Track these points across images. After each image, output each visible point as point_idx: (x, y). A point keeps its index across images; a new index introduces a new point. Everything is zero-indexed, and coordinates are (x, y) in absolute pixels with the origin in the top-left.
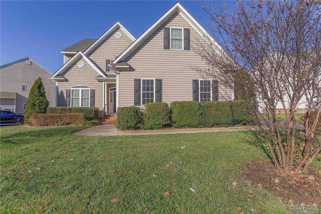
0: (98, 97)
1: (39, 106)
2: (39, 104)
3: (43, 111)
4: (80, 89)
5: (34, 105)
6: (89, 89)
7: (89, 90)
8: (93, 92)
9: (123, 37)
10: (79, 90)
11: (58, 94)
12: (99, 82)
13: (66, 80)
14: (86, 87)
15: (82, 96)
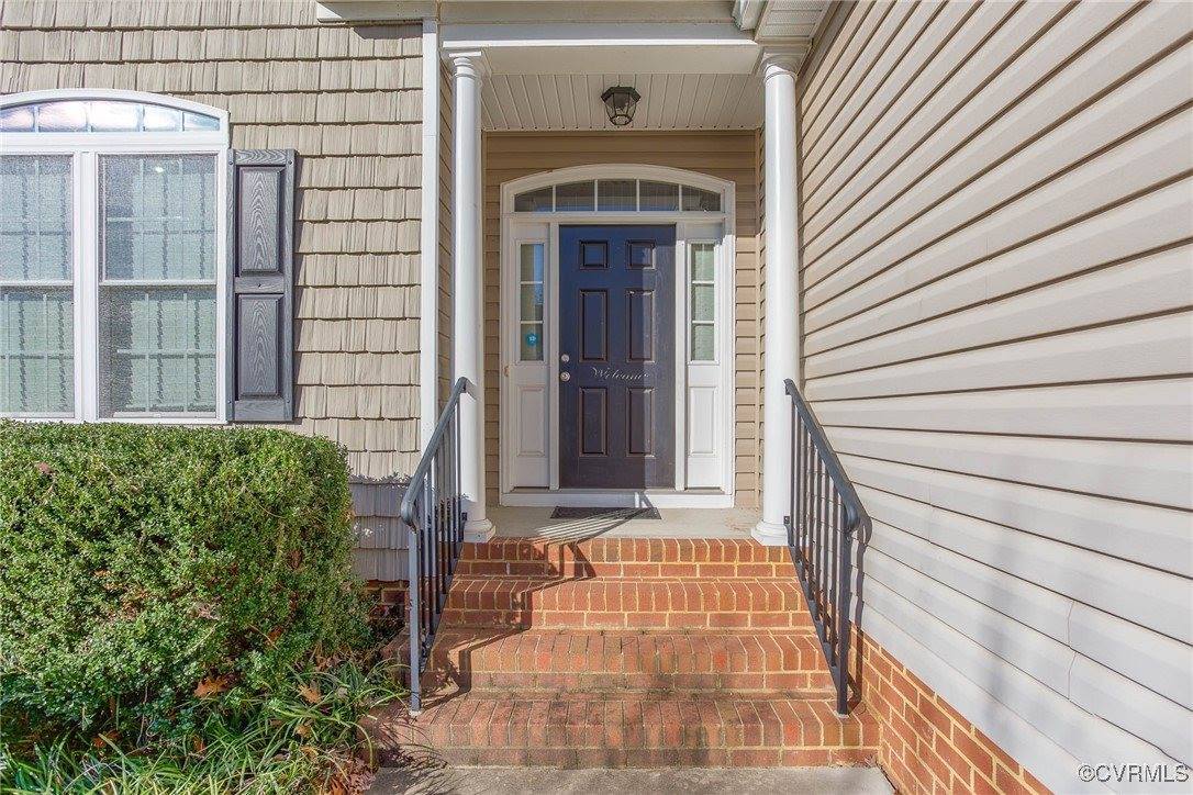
4: (86, 150)
6: (214, 143)
12: (367, 28)
15: (112, 260)
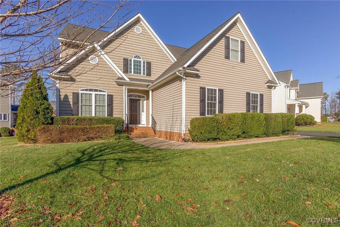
0: (117, 105)
1: (44, 115)
2: (44, 111)
3: (50, 121)
4: (94, 93)
5: (38, 113)
6: (106, 93)
7: (105, 95)
8: (110, 98)
9: (144, 33)
10: (91, 94)
11: (60, 98)
12: (119, 85)
13: (72, 80)
14: (101, 91)
15: (96, 103)
